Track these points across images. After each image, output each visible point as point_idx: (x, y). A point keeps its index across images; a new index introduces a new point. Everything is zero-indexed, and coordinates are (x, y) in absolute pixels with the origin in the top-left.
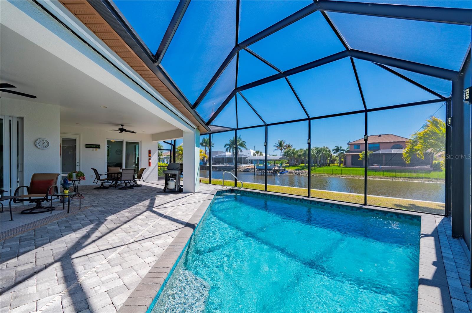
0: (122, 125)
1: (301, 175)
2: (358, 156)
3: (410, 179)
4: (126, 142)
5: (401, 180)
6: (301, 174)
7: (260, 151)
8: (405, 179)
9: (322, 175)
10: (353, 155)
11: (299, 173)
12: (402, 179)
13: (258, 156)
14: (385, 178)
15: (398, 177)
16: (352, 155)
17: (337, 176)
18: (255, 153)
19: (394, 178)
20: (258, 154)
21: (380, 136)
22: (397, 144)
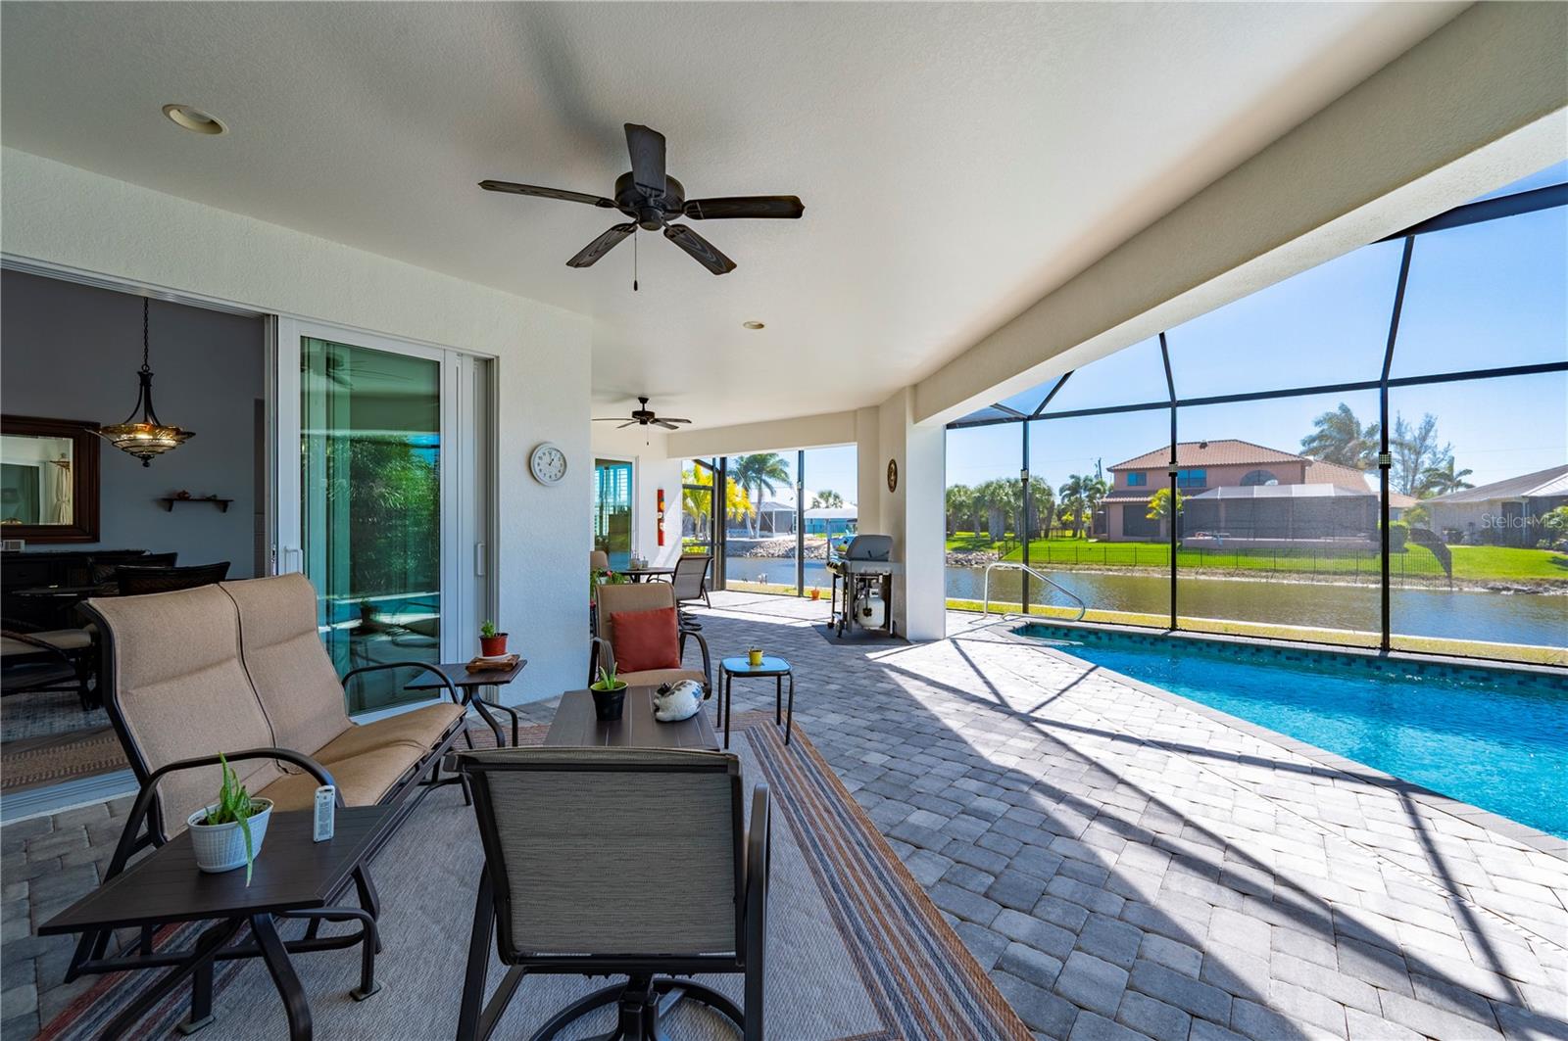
0: (643, 400)
1: (976, 566)
2: (1144, 508)
3: (1321, 577)
4: (596, 460)
5: (1292, 581)
6: (976, 563)
7: (833, 493)
8: (1304, 575)
9: (1045, 567)
10: (1129, 502)
11: (970, 560)
12: (1295, 575)
13: (827, 507)
14: (1243, 575)
15: (1283, 571)
16: (1126, 502)
17: (1092, 569)
18: (819, 500)
19: (1270, 574)
20: (827, 502)
21: (1203, 445)
22: (1259, 471)
